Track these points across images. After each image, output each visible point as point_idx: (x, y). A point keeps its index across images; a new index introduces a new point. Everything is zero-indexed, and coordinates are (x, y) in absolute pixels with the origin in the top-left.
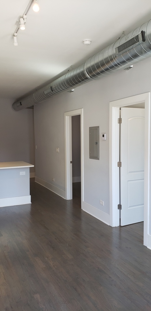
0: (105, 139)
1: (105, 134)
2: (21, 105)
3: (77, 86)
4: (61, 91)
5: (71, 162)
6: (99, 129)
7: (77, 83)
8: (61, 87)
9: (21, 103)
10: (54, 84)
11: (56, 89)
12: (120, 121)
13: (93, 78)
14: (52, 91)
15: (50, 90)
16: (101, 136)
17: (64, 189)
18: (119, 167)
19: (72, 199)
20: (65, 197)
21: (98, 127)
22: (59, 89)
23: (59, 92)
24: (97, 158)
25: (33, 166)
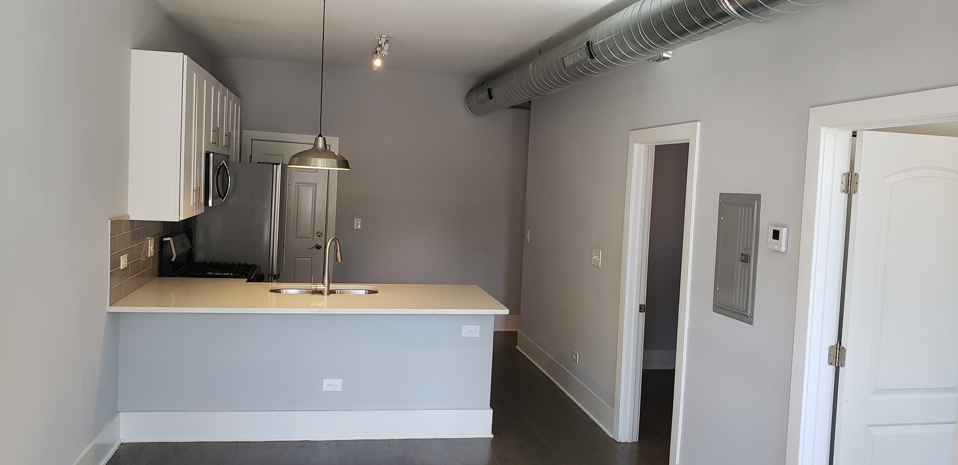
0: (783, 249)
1: (785, 230)
2: (491, 97)
3: (682, 43)
4: (623, 57)
5: (642, 308)
6: (759, 206)
7: (682, 33)
8: (622, 44)
9: (489, 90)
10: (598, 34)
11: (606, 52)
12: (850, 183)
13: (747, 16)
14: (592, 57)
15: (583, 55)
16: (766, 233)
17: (612, 399)
18: (832, 368)
19: (636, 439)
20: (611, 430)
21: (758, 197)
22: (615, 50)
23: (615, 60)
24: (744, 315)
25: (506, 312)
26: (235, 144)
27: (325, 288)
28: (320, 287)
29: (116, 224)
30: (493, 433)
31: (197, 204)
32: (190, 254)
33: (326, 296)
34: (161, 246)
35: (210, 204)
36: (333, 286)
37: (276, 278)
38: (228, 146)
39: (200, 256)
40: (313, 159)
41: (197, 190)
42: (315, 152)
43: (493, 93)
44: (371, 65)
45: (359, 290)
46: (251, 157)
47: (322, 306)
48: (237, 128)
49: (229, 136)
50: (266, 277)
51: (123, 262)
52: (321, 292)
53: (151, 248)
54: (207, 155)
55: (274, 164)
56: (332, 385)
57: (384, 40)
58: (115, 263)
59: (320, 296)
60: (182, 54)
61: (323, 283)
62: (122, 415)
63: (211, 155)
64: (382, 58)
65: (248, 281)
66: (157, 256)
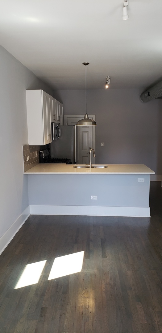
2: (149, 95)
9: (148, 93)
25: (154, 173)
26: (62, 119)
27: (90, 166)
28: (88, 165)
29: (25, 147)
30: (150, 216)
31: (49, 140)
32: (49, 156)
33: (90, 168)
34: (40, 153)
35: (54, 140)
36: (93, 165)
37: (76, 163)
38: (59, 120)
39: (52, 156)
40: (84, 122)
41: (49, 135)
42: (85, 120)
43: (150, 93)
44: (105, 88)
45: (102, 167)
46: (67, 124)
47: (89, 172)
48: (62, 114)
49: (59, 117)
50: (73, 163)
51: (28, 159)
52: (89, 167)
53: (36, 154)
54: (52, 123)
55: (73, 125)
56: (94, 198)
57: (108, 78)
58: (25, 159)
59: (88, 168)
60: (41, 90)
61: (89, 164)
62: (30, 206)
63: (53, 123)
64: (108, 85)
65: (67, 164)
66: (39, 157)
